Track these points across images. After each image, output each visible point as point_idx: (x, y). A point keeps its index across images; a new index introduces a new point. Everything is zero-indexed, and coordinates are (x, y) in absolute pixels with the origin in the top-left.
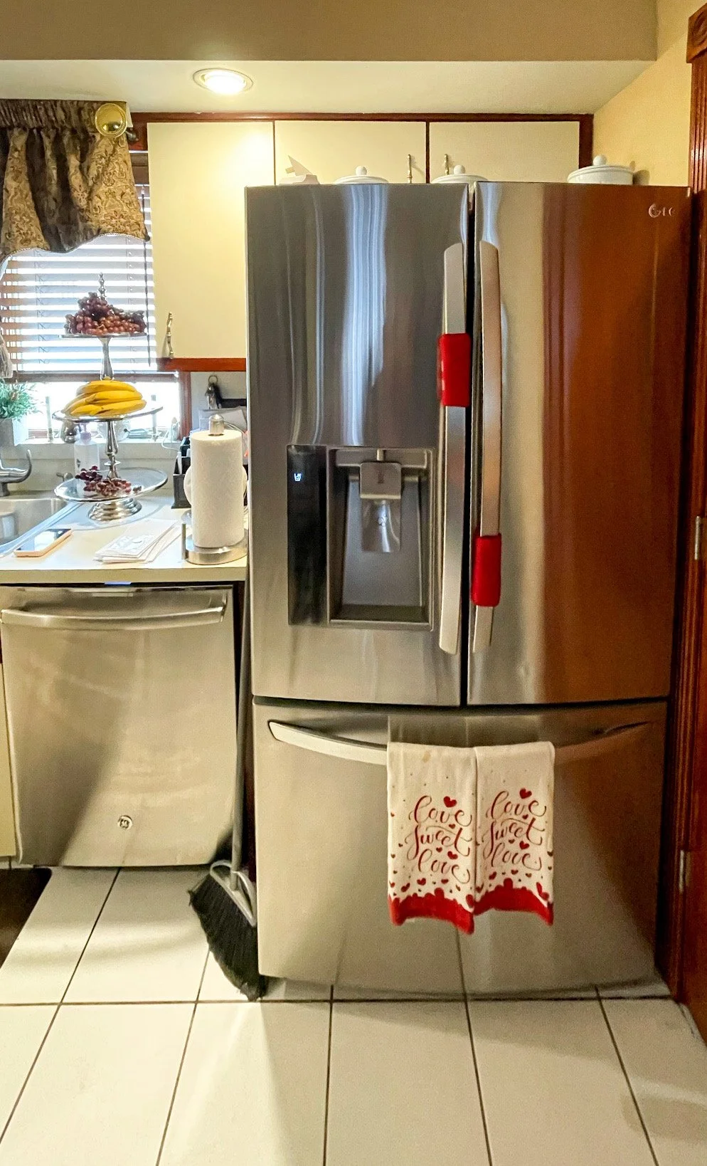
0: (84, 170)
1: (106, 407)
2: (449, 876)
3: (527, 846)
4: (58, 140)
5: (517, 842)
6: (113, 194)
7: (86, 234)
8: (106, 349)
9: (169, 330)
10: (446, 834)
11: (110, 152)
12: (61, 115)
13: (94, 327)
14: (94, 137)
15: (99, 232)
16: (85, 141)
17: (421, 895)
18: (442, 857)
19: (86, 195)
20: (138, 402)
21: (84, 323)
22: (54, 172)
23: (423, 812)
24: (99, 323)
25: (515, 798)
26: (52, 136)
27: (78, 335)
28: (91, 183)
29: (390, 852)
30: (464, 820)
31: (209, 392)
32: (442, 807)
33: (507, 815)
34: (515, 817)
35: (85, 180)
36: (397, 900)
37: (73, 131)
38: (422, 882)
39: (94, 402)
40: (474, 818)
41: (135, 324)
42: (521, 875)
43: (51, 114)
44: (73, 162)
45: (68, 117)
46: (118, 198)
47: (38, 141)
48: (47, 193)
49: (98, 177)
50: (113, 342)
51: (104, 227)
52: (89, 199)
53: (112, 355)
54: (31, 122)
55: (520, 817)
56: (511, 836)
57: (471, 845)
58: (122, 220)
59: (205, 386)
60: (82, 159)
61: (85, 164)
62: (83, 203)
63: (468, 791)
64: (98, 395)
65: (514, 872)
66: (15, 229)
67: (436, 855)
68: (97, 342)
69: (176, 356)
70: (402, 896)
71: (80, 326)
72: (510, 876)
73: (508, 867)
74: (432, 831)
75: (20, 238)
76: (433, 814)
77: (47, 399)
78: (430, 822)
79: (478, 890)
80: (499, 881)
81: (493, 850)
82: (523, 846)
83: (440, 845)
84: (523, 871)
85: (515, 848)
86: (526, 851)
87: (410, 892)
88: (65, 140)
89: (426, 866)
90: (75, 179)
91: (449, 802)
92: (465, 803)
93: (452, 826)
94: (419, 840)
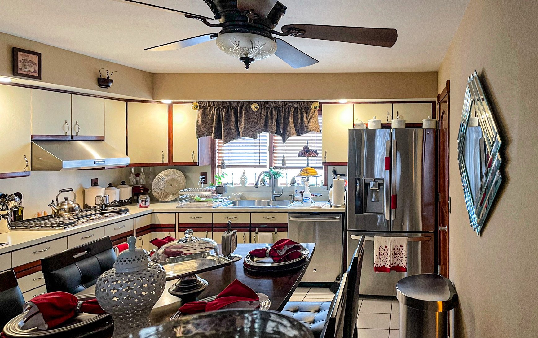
0: (307, 117)
1: (310, 174)
2: (386, 263)
3: (402, 257)
4: (301, 109)
5: (400, 256)
6: (314, 122)
7: (307, 132)
8: (308, 160)
9: (326, 155)
10: (385, 254)
11: (313, 112)
12: (303, 104)
13: (307, 154)
14: (310, 109)
15: (310, 131)
16: (308, 110)
17: (381, 267)
18: (385, 258)
19: (307, 123)
20: (316, 173)
21: (305, 153)
22: (300, 117)
23: (381, 249)
24: (308, 153)
25: (399, 247)
26: (300, 109)
27: (302, 156)
28: (309, 120)
29: (374, 257)
30: (389, 250)
31: (333, 172)
32: (385, 248)
33: (398, 251)
34: (399, 251)
35: (307, 119)
36: (375, 267)
37: (305, 108)
38: (381, 264)
39: (307, 173)
40: (390, 249)
41: (315, 153)
42: (401, 264)
43: (301, 104)
44: (305, 115)
45: (304, 105)
46: (315, 123)
47: (296, 110)
48: (298, 122)
49: (310, 118)
50: (310, 158)
51: (311, 130)
52: (308, 123)
53: (310, 162)
54: (296, 106)
55: (400, 251)
56: (399, 255)
57: (390, 255)
58: (315, 128)
59: (332, 170)
60: (307, 114)
61: (308, 115)
62: (307, 125)
63: (390, 244)
64: (308, 171)
65: (400, 263)
66: (291, 131)
67: (383, 258)
68: (306, 158)
69: (327, 162)
70: (377, 266)
71: (304, 154)
72: (399, 264)
73: (398, 262)
74: (383, 253)
75: (292, 133)
76: (383, 249)
77: (287, 174)
78: (382, 251)
79: (392, 264)
80: (396, 264)
81: (395, 258)
82: (401, 258)
83: (384, 256)
84: (401, 263)
85: (399, 258)
86: (402, 259)
87: (378, 266)
88: (303, 110)
89: (381, 260)
90: (305, 119)
91: (386, 247)
92: (389, 247)
93: (387, 252)
94: (380, 255)
